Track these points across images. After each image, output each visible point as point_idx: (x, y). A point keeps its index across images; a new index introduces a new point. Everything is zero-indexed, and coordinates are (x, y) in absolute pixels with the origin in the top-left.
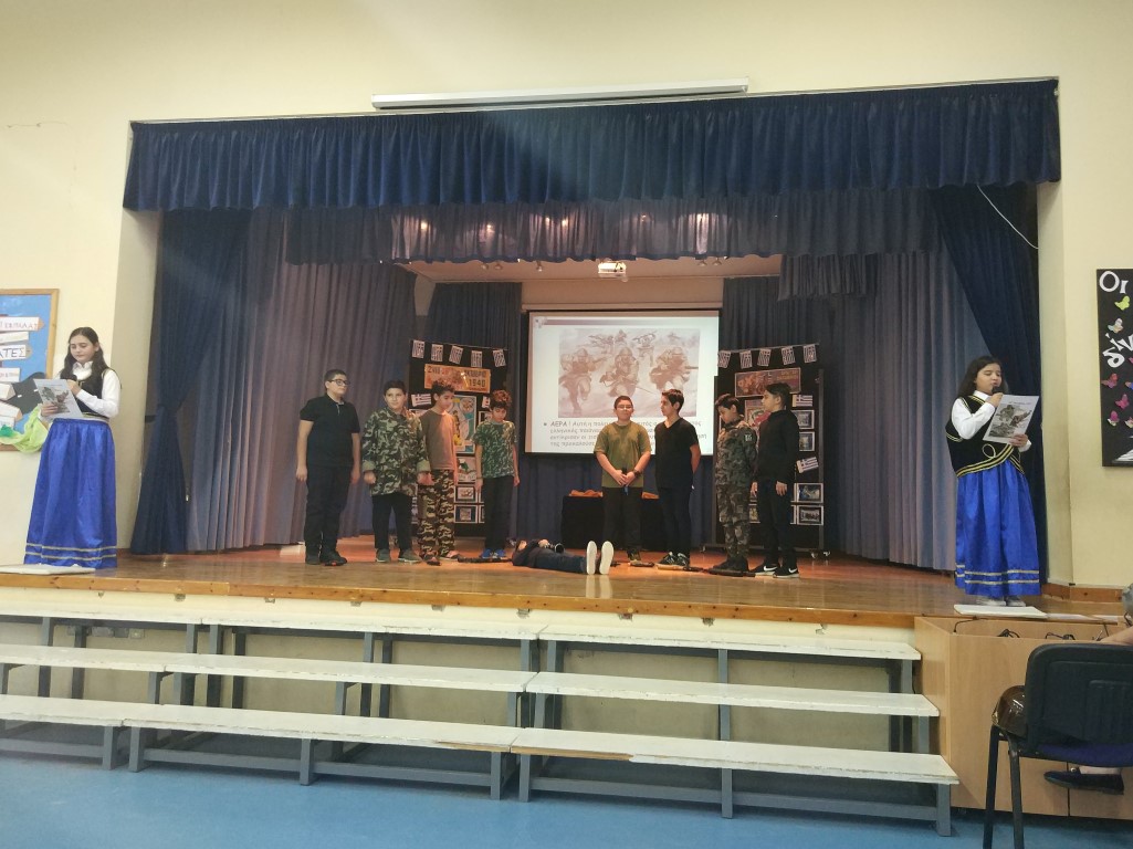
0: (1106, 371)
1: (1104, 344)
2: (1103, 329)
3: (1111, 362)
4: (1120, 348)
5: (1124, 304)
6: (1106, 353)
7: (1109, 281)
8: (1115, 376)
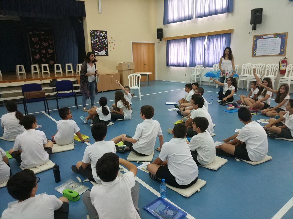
0: (92, 44)
1: (91, 40)
2: (91, 38)
4: (93, 41)
5: (93, 35)
7: (91, 31)
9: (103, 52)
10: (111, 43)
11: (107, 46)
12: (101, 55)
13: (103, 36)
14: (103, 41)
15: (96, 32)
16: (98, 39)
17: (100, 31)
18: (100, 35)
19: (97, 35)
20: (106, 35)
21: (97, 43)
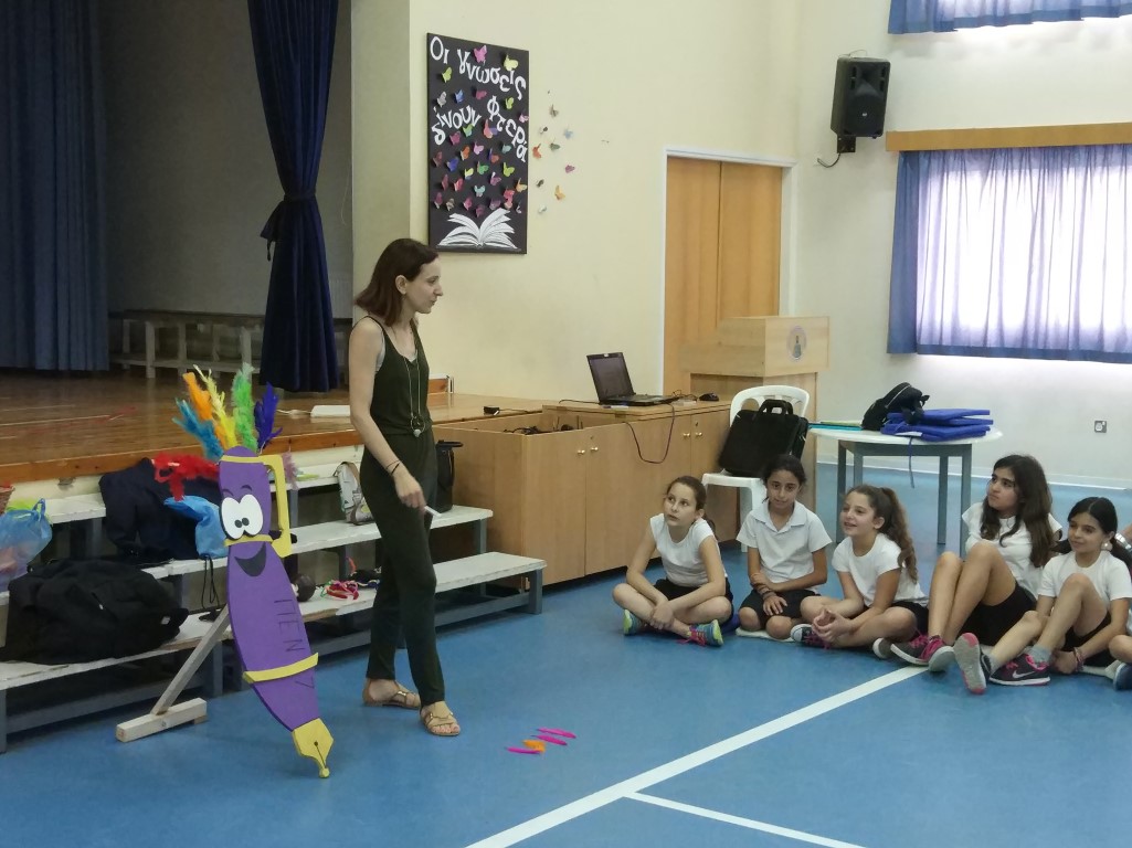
0: (432, 148)
1: (431, 120)
2: (432, 102)
3: (436, 138)
4: (443, 124)
5: (445, 76)
6: (434, 129)
8: (440, 155)
9: (496, 226)
10: (544, 150)
11: (522, 171)
12: (487, 250)
13: (506, 90)
14: (500, 129)
15: (467, 54)
16: (473, 117)
17: (488, 46)
18: (485, 79)
19: (471, 77)
20: (520, 83)
21: (468, 149)
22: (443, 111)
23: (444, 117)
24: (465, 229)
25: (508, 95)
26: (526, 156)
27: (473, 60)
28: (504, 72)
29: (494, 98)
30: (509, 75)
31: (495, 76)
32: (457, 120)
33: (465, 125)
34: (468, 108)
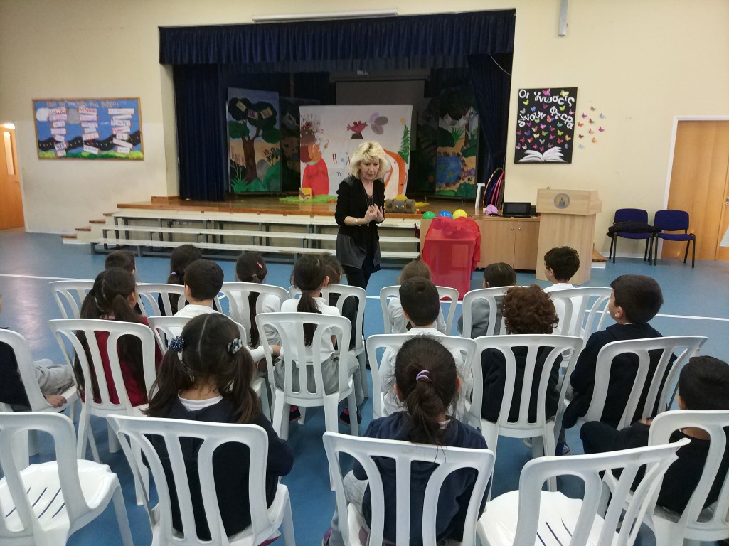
0: (519, 128)
1: (519, 119)
2: (519, 112)
3: (521, 126)
4: (524, 120)
5: (526, 103)
6: (519, 122)
7: (523, 94)
8: (521, 131)
9: (554, 153)
10: (585, 124)
11: (571, 133)
12: (546, 162)
13: (562, 103)
14: (557, 118)
15: (539, 93)
16: (541, 115)
17: (551, 89)
18: (549, 100)
19: (541, 101)
20: (571, 101)
21: (537, 127)
22: (523, 115)
23: (525, 117)
24: (534, 155)
25: (562, 106)
26: (573, 127)
27: (542, 95)
28: (561, 96)
29: (554, 107)
30: (564, 98)
31: (555, 99)
32: (532, 118)
33: (536, 119)
34: (539, 112)
